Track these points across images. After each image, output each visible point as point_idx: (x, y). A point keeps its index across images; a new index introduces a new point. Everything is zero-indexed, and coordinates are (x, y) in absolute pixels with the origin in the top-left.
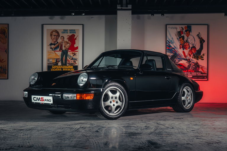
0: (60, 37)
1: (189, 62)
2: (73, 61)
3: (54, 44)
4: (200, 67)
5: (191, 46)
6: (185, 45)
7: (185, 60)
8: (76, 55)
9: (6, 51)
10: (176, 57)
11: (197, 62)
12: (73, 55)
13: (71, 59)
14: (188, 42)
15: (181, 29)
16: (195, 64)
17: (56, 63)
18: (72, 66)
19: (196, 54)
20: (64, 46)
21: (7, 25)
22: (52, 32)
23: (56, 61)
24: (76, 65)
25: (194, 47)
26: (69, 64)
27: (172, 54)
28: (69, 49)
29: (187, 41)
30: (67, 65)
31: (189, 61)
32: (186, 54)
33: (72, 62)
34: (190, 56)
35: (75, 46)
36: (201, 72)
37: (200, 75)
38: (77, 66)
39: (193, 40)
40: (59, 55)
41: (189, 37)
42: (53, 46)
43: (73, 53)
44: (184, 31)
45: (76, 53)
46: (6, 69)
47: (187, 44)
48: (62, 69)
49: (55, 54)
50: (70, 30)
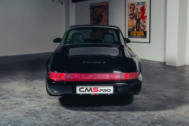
0: (136, 8)
2: (143, 27)
3: (132, 15)
8: (146, 22)
9: (107, 21)
12: (144, 22)
13: (142, 25)
17: (133, 29)
18: (143, 32)
20: (138, 16)
21: (107, 3)
22: (131, 5)
23: (133, 27)
24: (145, 31)
26: (141, 30)
28: (141, 18)
30: (140, 31)
33: (142, 28)
35: (145, 15)
38: (146, 32)
40: (135, 23)
42: (131, 16)
43: (143, 21)
45: (145, 21)
48: (137, 34)
49: (132, 23)
50: (142, 3)
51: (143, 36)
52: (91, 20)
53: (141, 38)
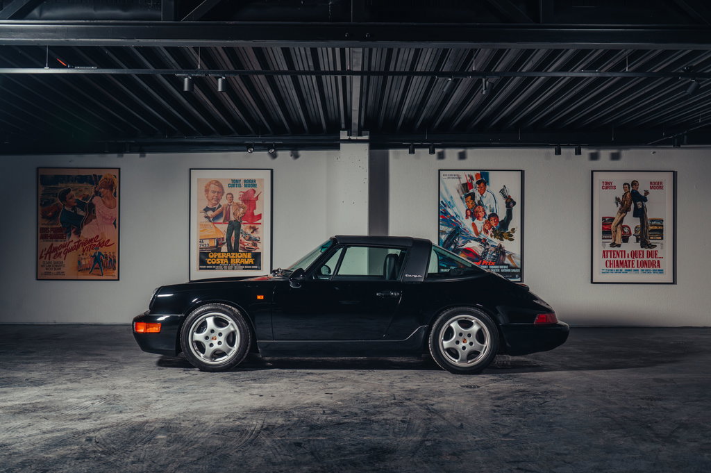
1: (485, 245)
2: (251, 242)
3: (213, 210)
4: (507, 254)
5: (488, 213)
6: (477, 212)
7: (476, 240)
8: (258, 230)
9: (115, 224)
10: (458, 234)
11: (501, 246)
12: (252, 230)
13: (247, 238)
14: (482, 205)
15: (469, 178)
16: (496, 250)
17: (217, 246)
18: (249, 255)
19: (499, 229)
20: (234, 214)
21: (118, 170)
23: (217, 243)
24: (257, 251)
25: (494, 215)
26: (244, 249)
27: (451, 229)
28: (243, 218)
29: (480, 203)
30: (240, 251)
31: (484, 242)
32: (479, 230)
33: (249, 244)
34: (487, 232)
35: (256, 213)
36: (508, 265)
37: (506, 271)
38: (259, 254)
39: (492, 201)
40: (222, 230)
41: (484, 195)
42: (210, 213)
44: (474, 182)
46: (115, 261)
47: (481, 208)
48: (229, 259)
49: (214, 230)
50: (245, 181)
51: (251, 265)
52: (40, 216)
53: (244, 269)
